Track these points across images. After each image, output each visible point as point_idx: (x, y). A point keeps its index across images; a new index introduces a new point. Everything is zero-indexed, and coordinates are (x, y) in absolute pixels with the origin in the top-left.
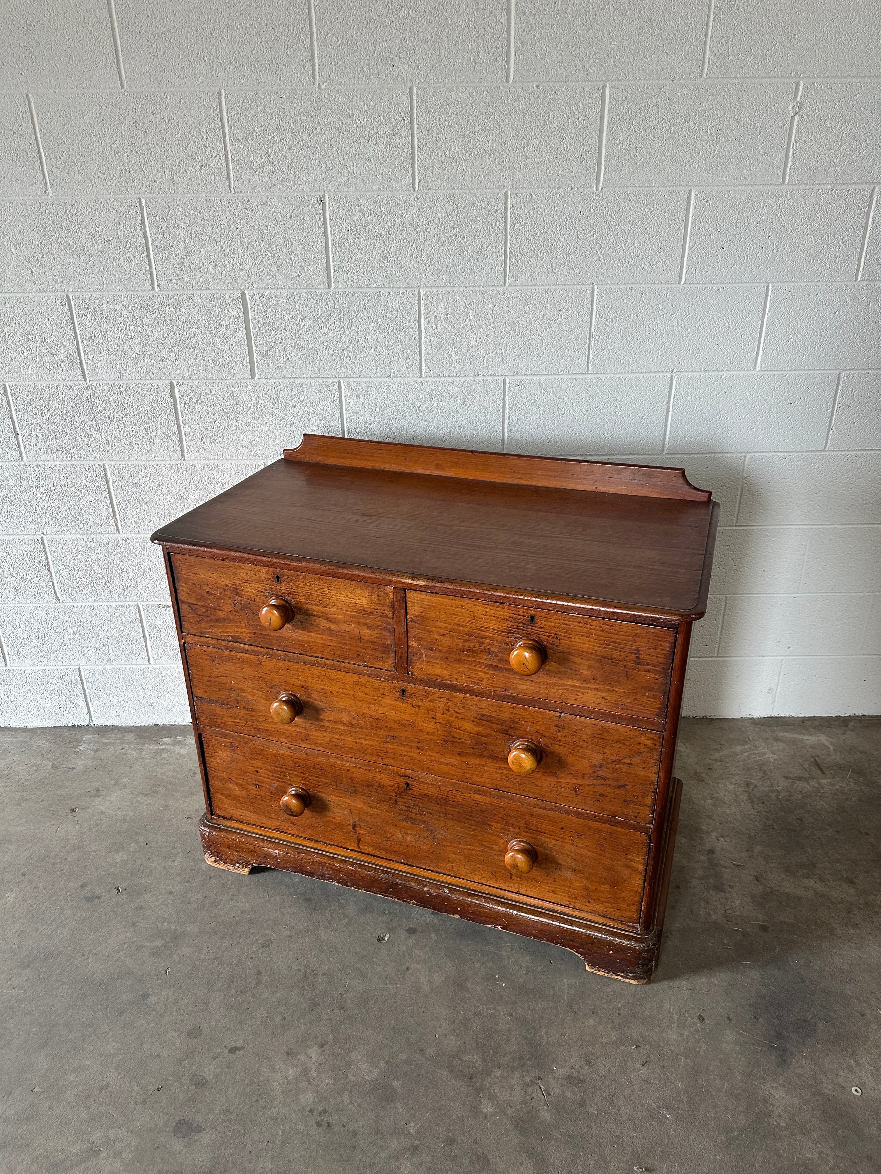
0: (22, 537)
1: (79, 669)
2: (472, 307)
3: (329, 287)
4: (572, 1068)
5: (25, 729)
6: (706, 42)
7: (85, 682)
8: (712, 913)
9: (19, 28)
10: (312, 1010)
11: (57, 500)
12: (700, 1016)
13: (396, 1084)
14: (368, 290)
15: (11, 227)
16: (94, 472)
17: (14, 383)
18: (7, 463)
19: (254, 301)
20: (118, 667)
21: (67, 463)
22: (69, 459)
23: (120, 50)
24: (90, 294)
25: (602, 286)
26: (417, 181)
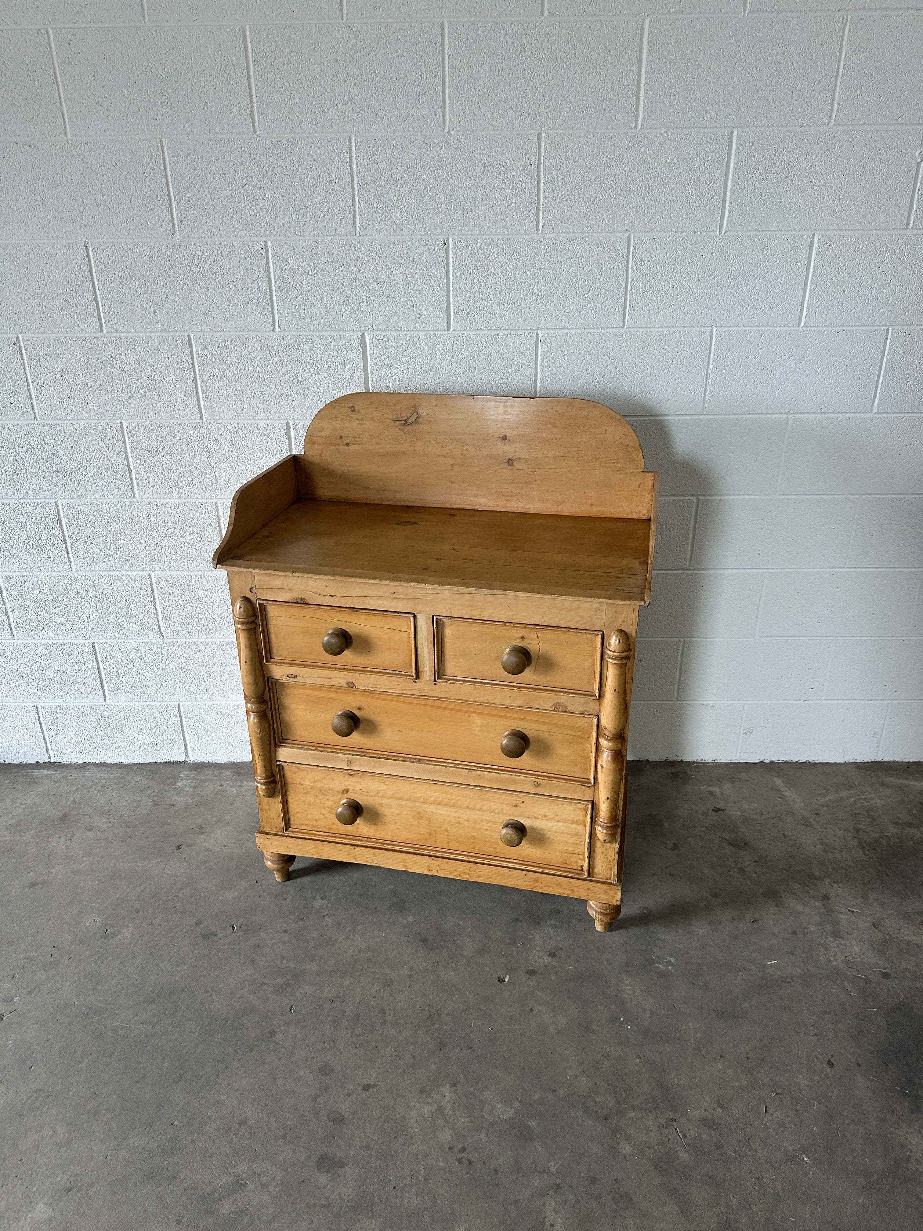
0: (129, 573)
1: (179, 705)
2: (589, 349)
3: (448, 329)
4: (705, 1110)
5: (120, 765)
6: (835, 89)
7: (183, 717)
8: (832, 959)
9: (156, 75)
10: (440, 1049)
11: (167, 537)
12: (829, 1061)
13: (532, 1123)
14: (486, 332)
15: (138, 268)
16: (206, 510)
17: (131, 421)
18: (119, 500)
19: (374, 343)
20: (218, 703)
21: (179, 500)
22: (181, 497)
23: (254, 96)
24: (211, 334)
25: (721, 329)
26: (541, 225)
